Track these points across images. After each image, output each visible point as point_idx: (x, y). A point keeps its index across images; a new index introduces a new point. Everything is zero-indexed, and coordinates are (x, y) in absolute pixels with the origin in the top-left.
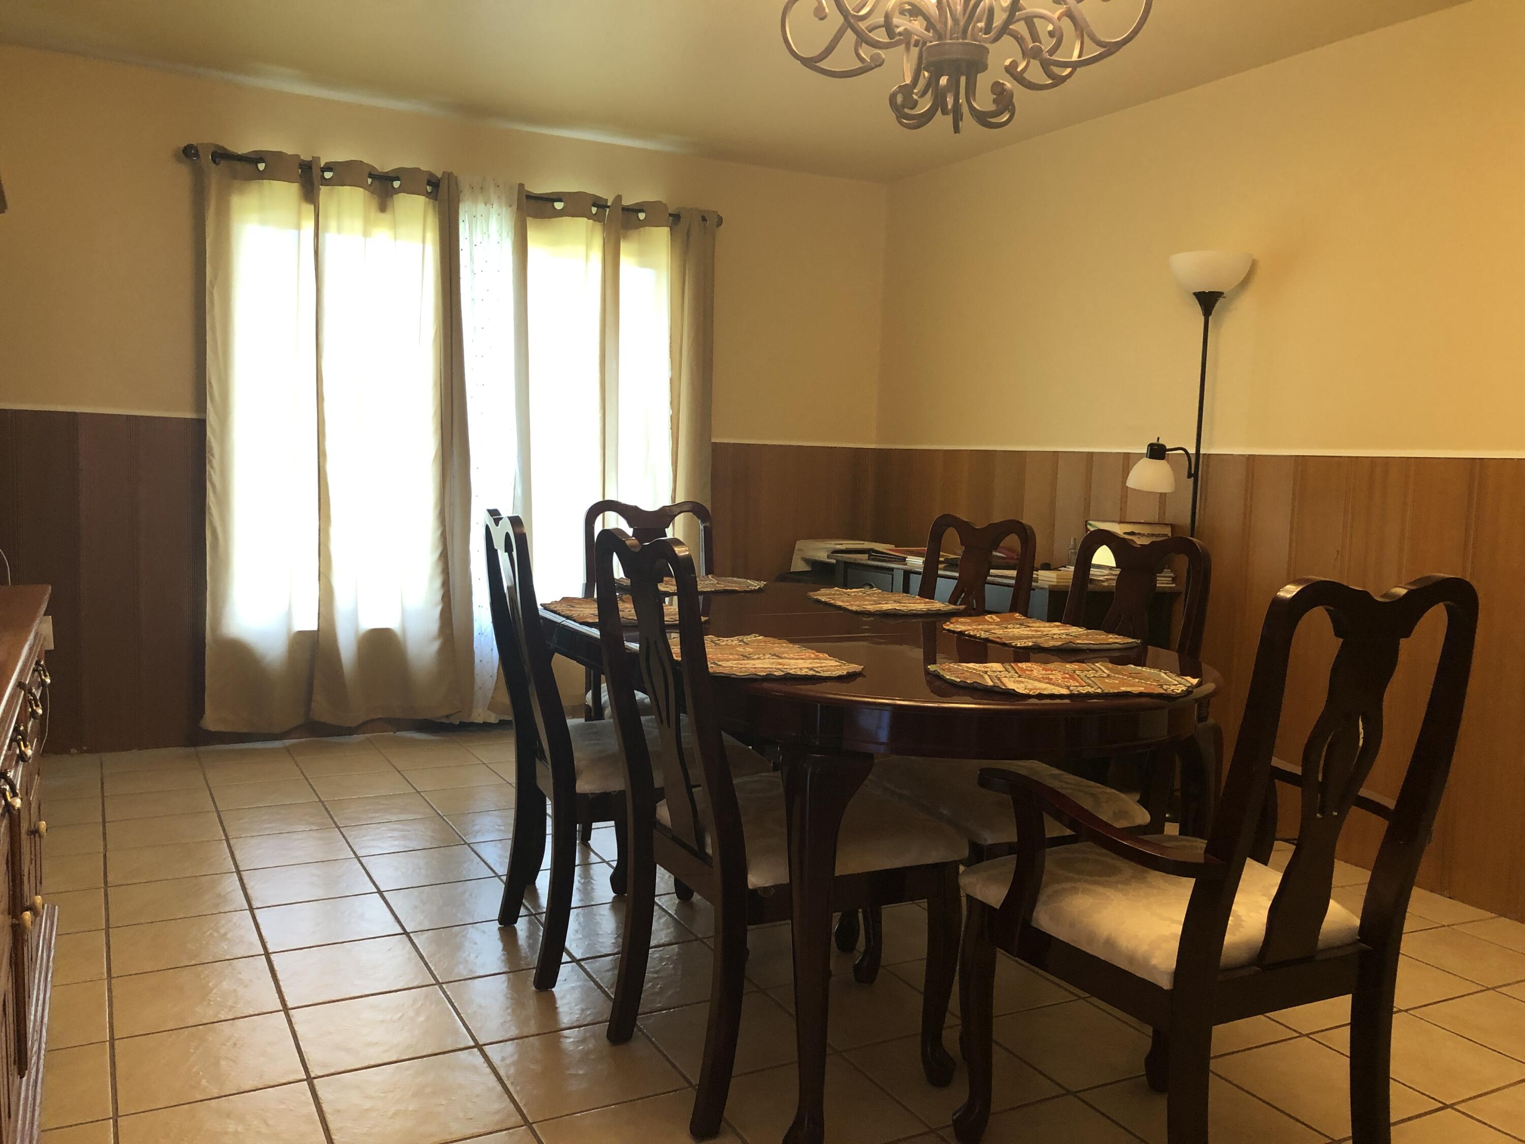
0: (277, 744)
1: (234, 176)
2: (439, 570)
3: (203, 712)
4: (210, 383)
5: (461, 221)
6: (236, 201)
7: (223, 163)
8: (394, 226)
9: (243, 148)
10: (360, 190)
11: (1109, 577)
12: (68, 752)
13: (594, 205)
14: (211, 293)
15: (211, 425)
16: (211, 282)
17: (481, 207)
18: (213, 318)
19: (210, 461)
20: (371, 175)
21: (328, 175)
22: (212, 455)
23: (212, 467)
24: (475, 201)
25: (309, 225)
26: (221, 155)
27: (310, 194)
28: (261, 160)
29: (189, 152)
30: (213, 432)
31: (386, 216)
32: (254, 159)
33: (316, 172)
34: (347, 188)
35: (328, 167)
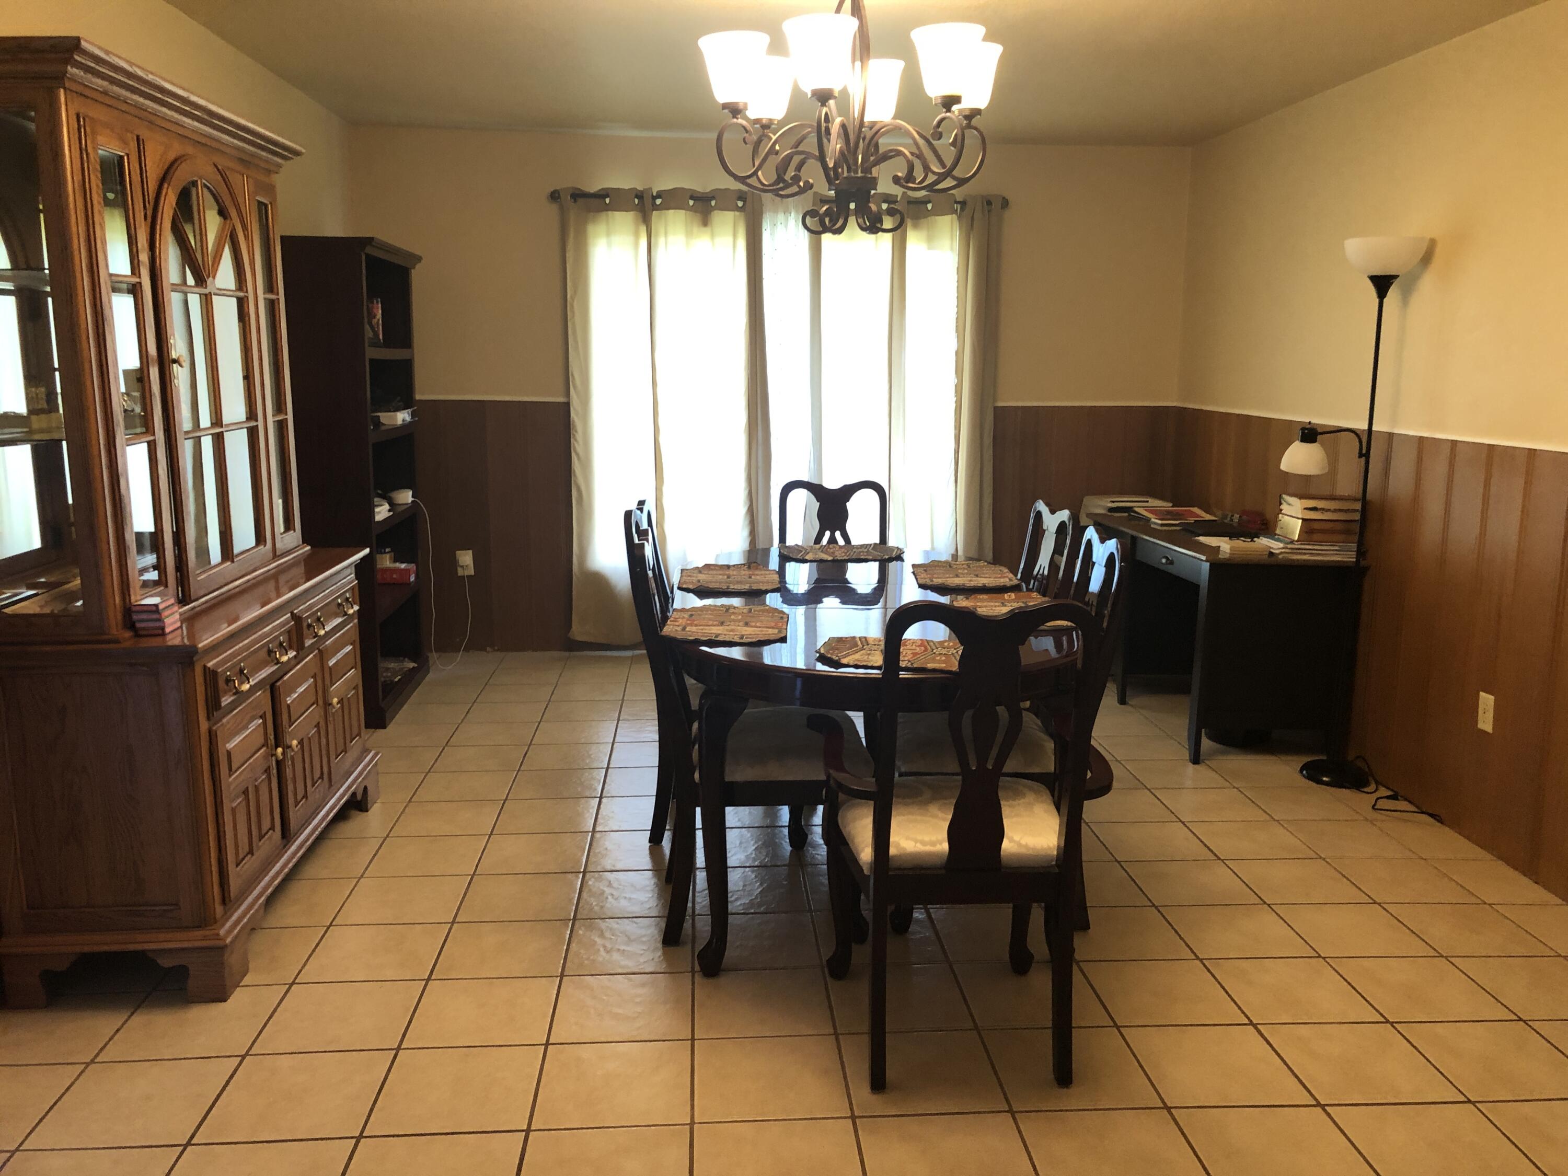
0: (629, 653)
1: (589, 210)
2: (747, 522)
3: (570, 627)
4: (572, 375)
5: (763, 230)
6: (591, 229)
7: (581, 201)
8: (713, 236)
9: (593, 188)
10: (682, 213)
11: (1283, 550)
12: (485, 650)
13: (885, 202)
14: (572, 306)
15: (574, 409)
16: (571, 297)
17: (781, 217)
18: (574, 324)
19: (574, 436)
20: (692, 198)
21: (658, 201)
22: (576, 431)
23: (576, 440)
24: (776, 212)
25: (643, 241)
26: (578, 195)
27: (646, 220)
28: (607, 196)
29: (554, 196)
30: (577, 414)
31: (708, 229)
32: (602, 195)
33: (648, 201)
34: (671, 211)
35: (659, 195)
